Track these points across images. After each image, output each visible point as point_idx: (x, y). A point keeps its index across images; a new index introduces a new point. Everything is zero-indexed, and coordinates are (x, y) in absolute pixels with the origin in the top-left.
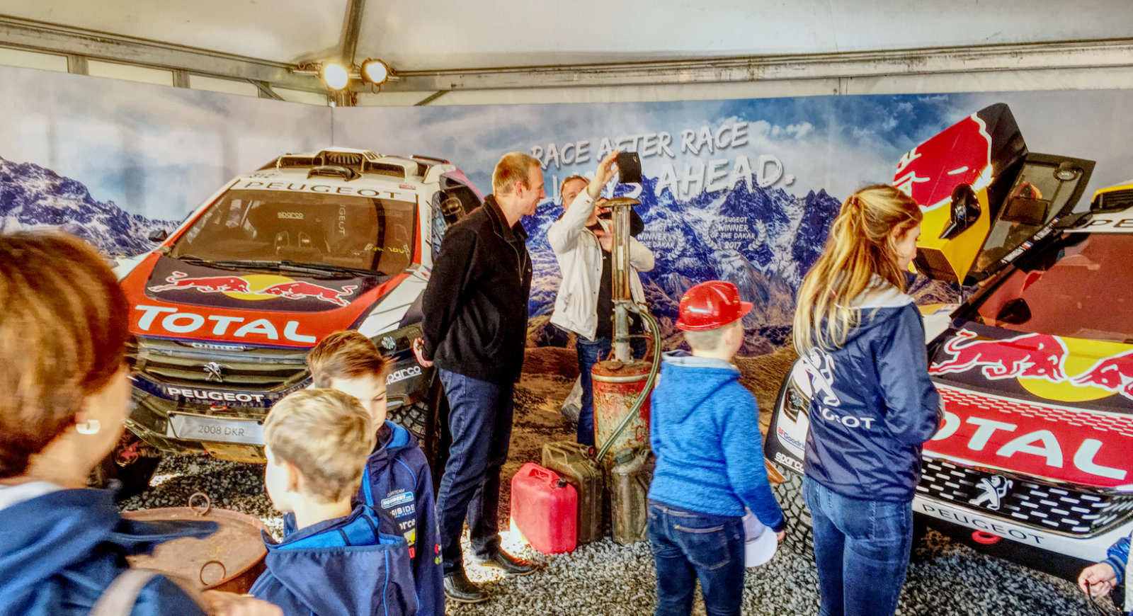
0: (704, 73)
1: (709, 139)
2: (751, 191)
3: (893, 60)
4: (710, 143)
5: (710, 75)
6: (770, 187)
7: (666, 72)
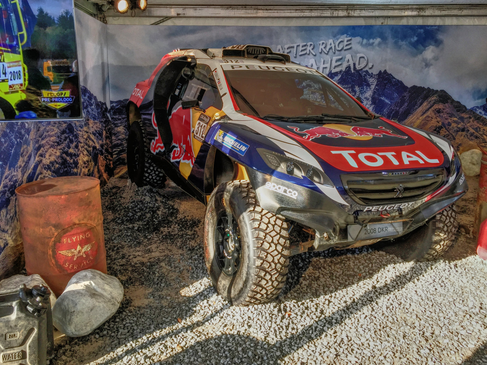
0: (325, 12)
1: (333, 45)
2: (353, 71)
3: (412, 9)
4: (333, 48)
5: (328, 13)
6: (362, 69)
7: (305, 11)
